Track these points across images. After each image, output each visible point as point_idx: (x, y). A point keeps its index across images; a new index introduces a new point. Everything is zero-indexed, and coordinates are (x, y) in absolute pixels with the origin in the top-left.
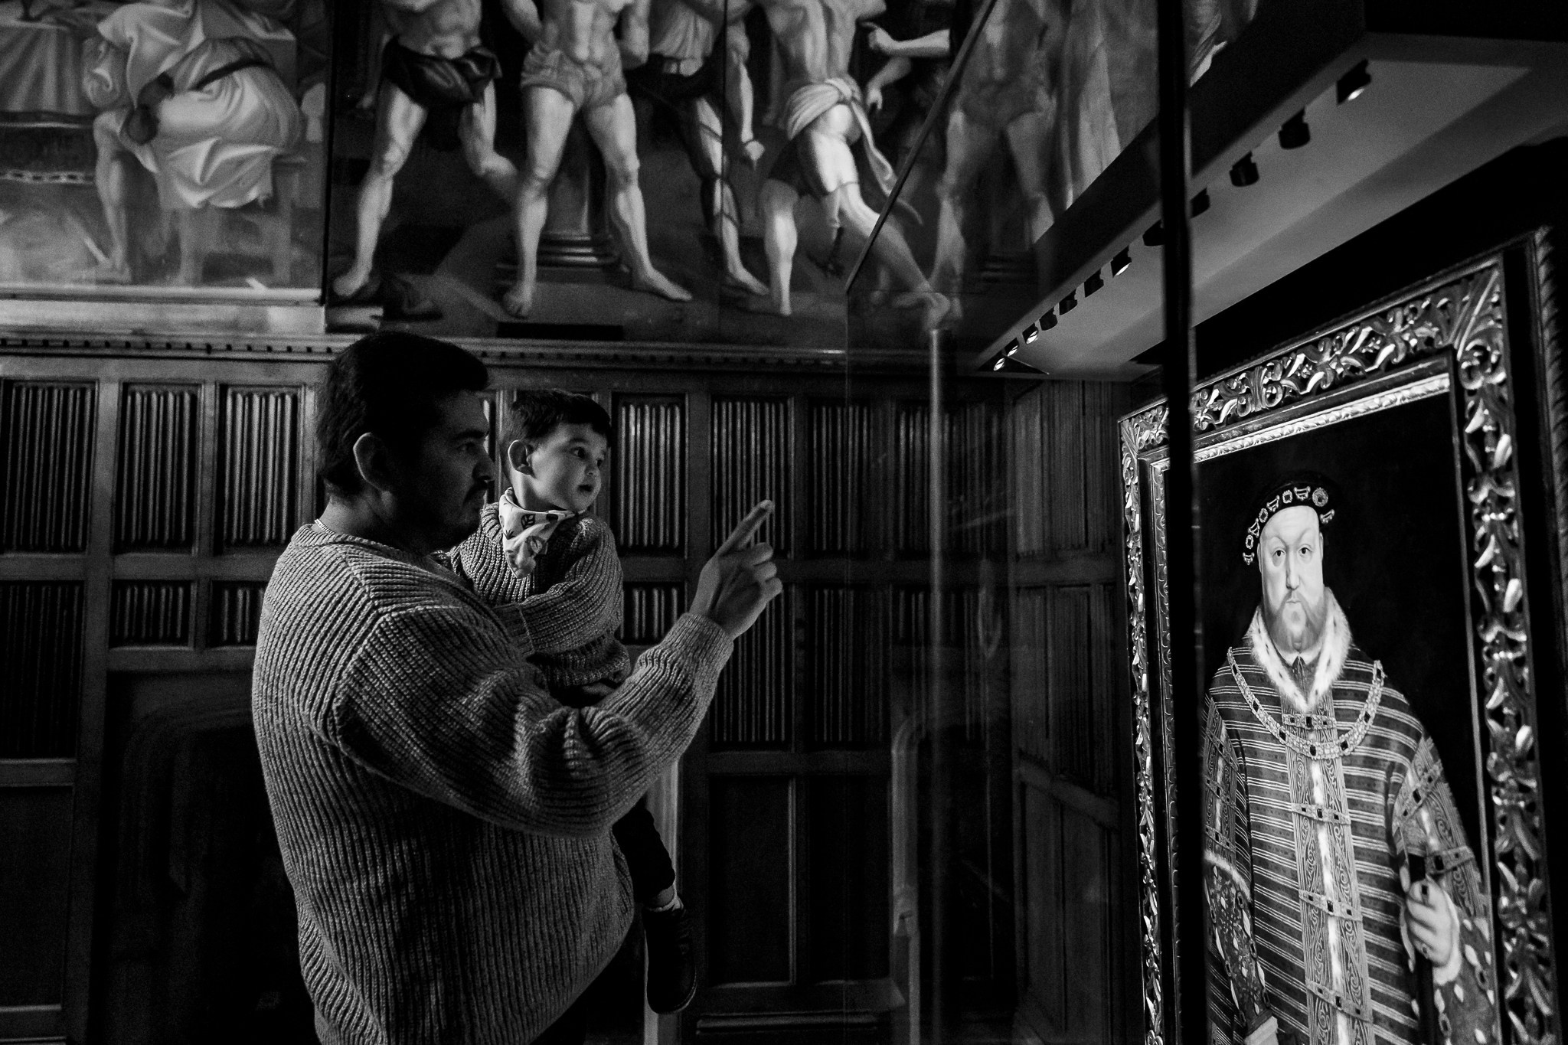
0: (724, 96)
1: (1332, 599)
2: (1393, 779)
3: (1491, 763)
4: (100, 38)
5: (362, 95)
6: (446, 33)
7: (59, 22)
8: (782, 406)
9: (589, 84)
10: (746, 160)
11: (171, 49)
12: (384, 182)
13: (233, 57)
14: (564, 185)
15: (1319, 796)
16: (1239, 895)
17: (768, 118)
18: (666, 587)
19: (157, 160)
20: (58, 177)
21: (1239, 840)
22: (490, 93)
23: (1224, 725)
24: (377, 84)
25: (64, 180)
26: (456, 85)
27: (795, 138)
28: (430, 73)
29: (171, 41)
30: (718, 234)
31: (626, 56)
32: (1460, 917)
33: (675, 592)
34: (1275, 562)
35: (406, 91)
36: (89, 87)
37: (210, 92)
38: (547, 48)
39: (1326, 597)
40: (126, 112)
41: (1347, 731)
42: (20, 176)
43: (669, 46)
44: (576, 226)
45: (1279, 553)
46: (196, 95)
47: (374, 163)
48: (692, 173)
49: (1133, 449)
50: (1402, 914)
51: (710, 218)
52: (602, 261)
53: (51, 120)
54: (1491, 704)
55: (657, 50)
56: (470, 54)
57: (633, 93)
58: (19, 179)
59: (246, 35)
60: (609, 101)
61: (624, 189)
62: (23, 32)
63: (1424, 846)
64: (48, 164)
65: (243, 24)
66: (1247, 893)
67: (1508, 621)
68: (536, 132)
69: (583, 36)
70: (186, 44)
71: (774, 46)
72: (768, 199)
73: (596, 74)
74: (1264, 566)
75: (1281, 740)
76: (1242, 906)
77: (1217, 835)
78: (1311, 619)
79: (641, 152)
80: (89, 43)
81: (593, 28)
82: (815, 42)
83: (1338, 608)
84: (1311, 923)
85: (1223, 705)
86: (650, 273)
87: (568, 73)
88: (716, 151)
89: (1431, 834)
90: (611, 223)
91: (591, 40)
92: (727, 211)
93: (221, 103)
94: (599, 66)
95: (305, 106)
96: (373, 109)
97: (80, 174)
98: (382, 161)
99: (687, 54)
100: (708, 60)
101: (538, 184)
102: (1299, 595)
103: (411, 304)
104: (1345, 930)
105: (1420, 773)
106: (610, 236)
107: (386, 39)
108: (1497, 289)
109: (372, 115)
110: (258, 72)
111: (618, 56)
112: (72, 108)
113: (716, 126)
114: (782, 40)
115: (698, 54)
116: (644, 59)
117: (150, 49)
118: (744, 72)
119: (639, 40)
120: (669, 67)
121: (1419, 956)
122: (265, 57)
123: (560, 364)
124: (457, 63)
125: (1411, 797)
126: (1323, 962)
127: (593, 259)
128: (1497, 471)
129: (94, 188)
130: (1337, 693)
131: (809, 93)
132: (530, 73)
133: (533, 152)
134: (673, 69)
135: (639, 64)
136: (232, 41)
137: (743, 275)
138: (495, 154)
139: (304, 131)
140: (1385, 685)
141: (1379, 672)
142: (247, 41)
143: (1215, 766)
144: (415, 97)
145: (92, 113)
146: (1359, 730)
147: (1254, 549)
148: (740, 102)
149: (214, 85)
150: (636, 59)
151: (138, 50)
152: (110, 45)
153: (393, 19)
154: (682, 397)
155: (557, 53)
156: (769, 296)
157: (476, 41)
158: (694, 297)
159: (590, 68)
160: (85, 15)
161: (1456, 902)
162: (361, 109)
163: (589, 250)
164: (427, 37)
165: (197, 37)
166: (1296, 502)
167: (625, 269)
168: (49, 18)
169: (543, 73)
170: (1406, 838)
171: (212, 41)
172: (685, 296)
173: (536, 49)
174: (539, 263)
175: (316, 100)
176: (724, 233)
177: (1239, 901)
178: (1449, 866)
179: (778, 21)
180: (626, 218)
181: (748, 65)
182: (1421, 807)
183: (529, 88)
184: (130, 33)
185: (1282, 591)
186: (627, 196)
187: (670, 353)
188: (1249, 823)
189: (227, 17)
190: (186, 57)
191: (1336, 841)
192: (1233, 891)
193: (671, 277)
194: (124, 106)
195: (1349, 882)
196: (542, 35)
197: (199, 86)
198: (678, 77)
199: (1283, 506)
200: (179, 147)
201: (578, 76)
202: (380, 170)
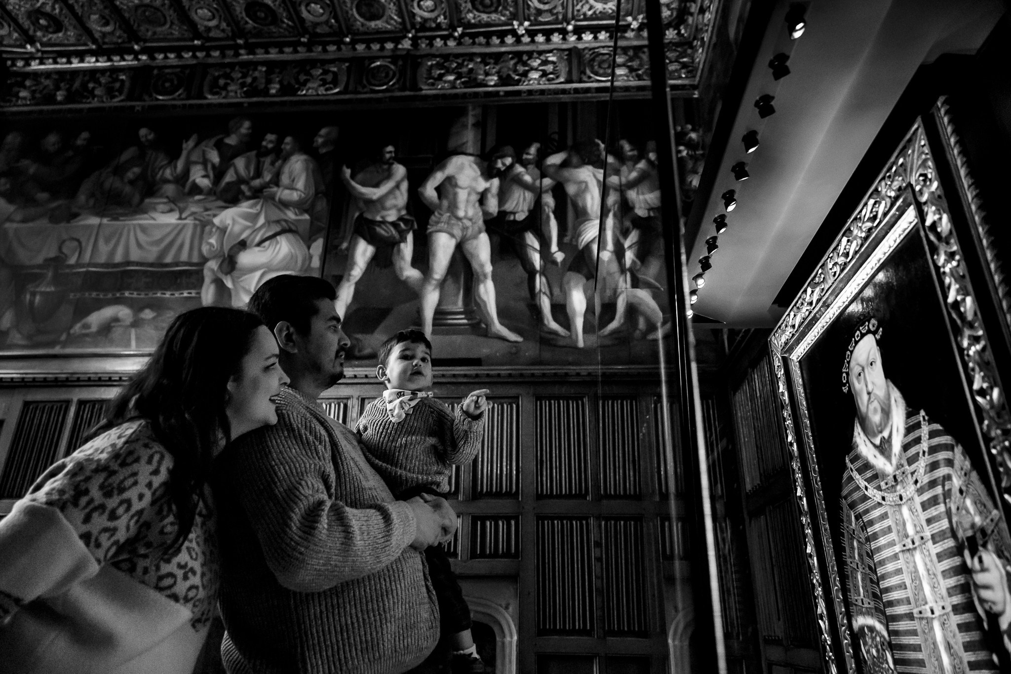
0: (541, 230)
1: (891, 385)
2: (947, 488)
3: (985, 427)
4: (213, 225)
5: (341, 243)
6: (389, 209)
7: (195, 219)
8: (580, 402)
9: (465, 229)
10: (554, 262)
11: (247, 228)
12: (350, 286)
13: (278, 229)
14: (450, 281)
15: (910, 530)
16: (882, 639)
17: (566, 240)
18: (507, 519)
19: (234, 282)
20: (182, 294)
21: (875, 595)
22: (410, 237)
23: (852, 513)
24: (349, 238)
25: (185, 295)
26: (392, 234)
27: (583, 248)
28: (378, 229)
29: (249, 224)
30: (538, 304)
31: (485, 213)
32: (1004, 567)
33: (513, 522)
34: (859, 382)
35: (365, 239)
36: (205, 249)
37: (264, 247)
38: (442, 212)
39: (888, 386)
40: (222, 258)
41: (915, 471)
42: (165, 294)
43: (509, 206)
44: (455, 303)
45: (860, 375)
46: (257, 249)
47: (345, 277)
48: (523, 271)
49: (777, 351)
50: (972, 588)
51: (533, 294)
52: (470, 322)
53: (185, 266)
54: (976, 386)
55: (503, 209)
56: (401, 219)
57: (489, 231)
58: (164, 296)
59: (286, 218)
60: (475, 237)
61: (483, 282)
62: (178, 225)
63: (973, 526)
64: (179, 288)
65: (285, 214)
66: (885, 634)
67: (971, 326)
68: (434, 255)
69: (462, 205)
70: (255, 224)
71: (569, 201)
72: (568, 283)
73: (468, 223)
74: (854, 388)
75: (883, 503)
76: (884, 647)
77: (862, 600)
78: (884, 407)
79: (493, 262)
80: (207, 228)
81: (467, 201)
82: (592, 198)
83: (895, 389)
84: (924, 632)
85: (850, 500)
86: (498, 327)
87: (453, 224)
88: (536, 259)
89: (975, 514)
90: (475, 300)
91: (466, 207)
92: (543, 290)
93: (270, 251)
94: (470, 220)
95: (311, 251)
96: (347, 249)
97: (193, 292)
98: (350, 275)
99: (520, 209)
100: (531, 212)
101: (434, 282)
102: (875, 394)
103: (360, 351)
104: (944, 624)
105: (959, 473)
106: (475, 308)
107: (357, 214)
108: (922, 137)
109: (346, 252)
110: (290, 236)
111: (481, 214)
112: (195, 260)
113: (537, 245)
114: (573, 198)
115: (526, 209)
116: (495, 214)
117: (237, 229)
118: (552, 216)
119: (493, 205)
120: (509, 217)
121: (988, 613)
122: (293, 228)
123: (444, 380)
124: (394, 224)
125: (958, 494)
126: (937, 660)
127: (465, 321)
128: (946, 237)
129: (200, 297)
130: (906, 447)
131: (590, 224)
132: (433, 225)
133: (432, 265)
134: (512, 218)
135: (491, 217)
136: (278, 222)
137: (554, 325)
138: (412, 268)
139: (310, 262)
140: (929, 424)
141: (924, 417)
142: (286, 221)
143: (853, 548)
144: (370, 242)
145: (205, 260)
146: (922, 464)
147: (848, 382)
148: (550, 232)
149: (267, 243)
150: (491, 214)
151: (232, 229)
152: (218, 228)
153: (361, 204)
154: (518, 398)
155: (448, 214)
156: (570, 337)
157: (404, 212)
158: (524, 339)
159: (465, 221)
160: (209, 215)
161: (999, 557)
162: (341, 249)
163: (463, 316)
164: (378, 212)
165: (261, 220)
166: (863, 336)
167: (483, 326)
168: (191, 218)
169: (439, 225)
170: (962, 527)
171: (268, 222)
172: (520, 339)
173: (436, 214)
174: (434, 325)
175: (318, 246)
176: (542, 303)
177: (882, 644)
178: (989, 532)
179: (571, 189)
180: (484, 296)
181: (554, 213)
182: (965, 498)
183: (431, 233)
184: (229, 222)
185: (865, 397)
186: (485, 286)
187: (509, 372)
188: (878, 578)
189: (277, 211)
190: (254, 231)
191: (927, 555)
192: (878, 639)
193: (511, 329)
194: (220, 257)
195: (939, 584)
196: (439, 207)
197: (259, 244)
198: (515, 221)
199: (857, 343)
200: (245, 274)
201: (458, 225)
202: (348, 280)
